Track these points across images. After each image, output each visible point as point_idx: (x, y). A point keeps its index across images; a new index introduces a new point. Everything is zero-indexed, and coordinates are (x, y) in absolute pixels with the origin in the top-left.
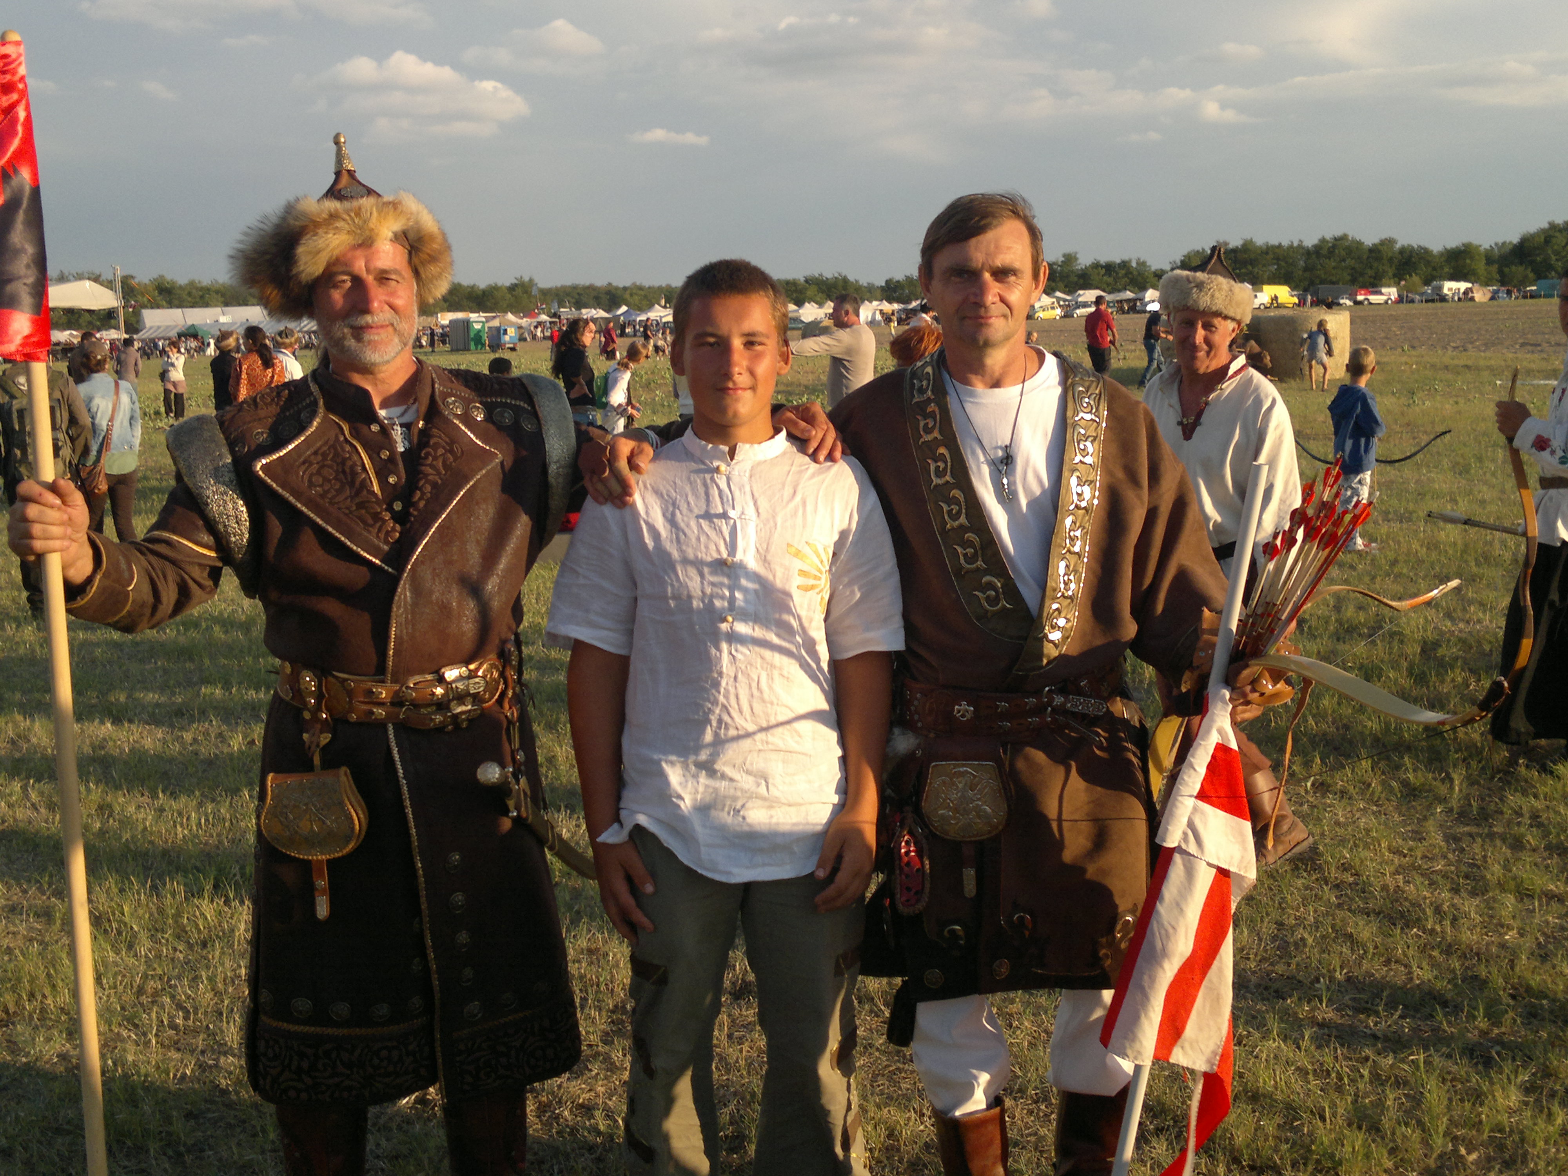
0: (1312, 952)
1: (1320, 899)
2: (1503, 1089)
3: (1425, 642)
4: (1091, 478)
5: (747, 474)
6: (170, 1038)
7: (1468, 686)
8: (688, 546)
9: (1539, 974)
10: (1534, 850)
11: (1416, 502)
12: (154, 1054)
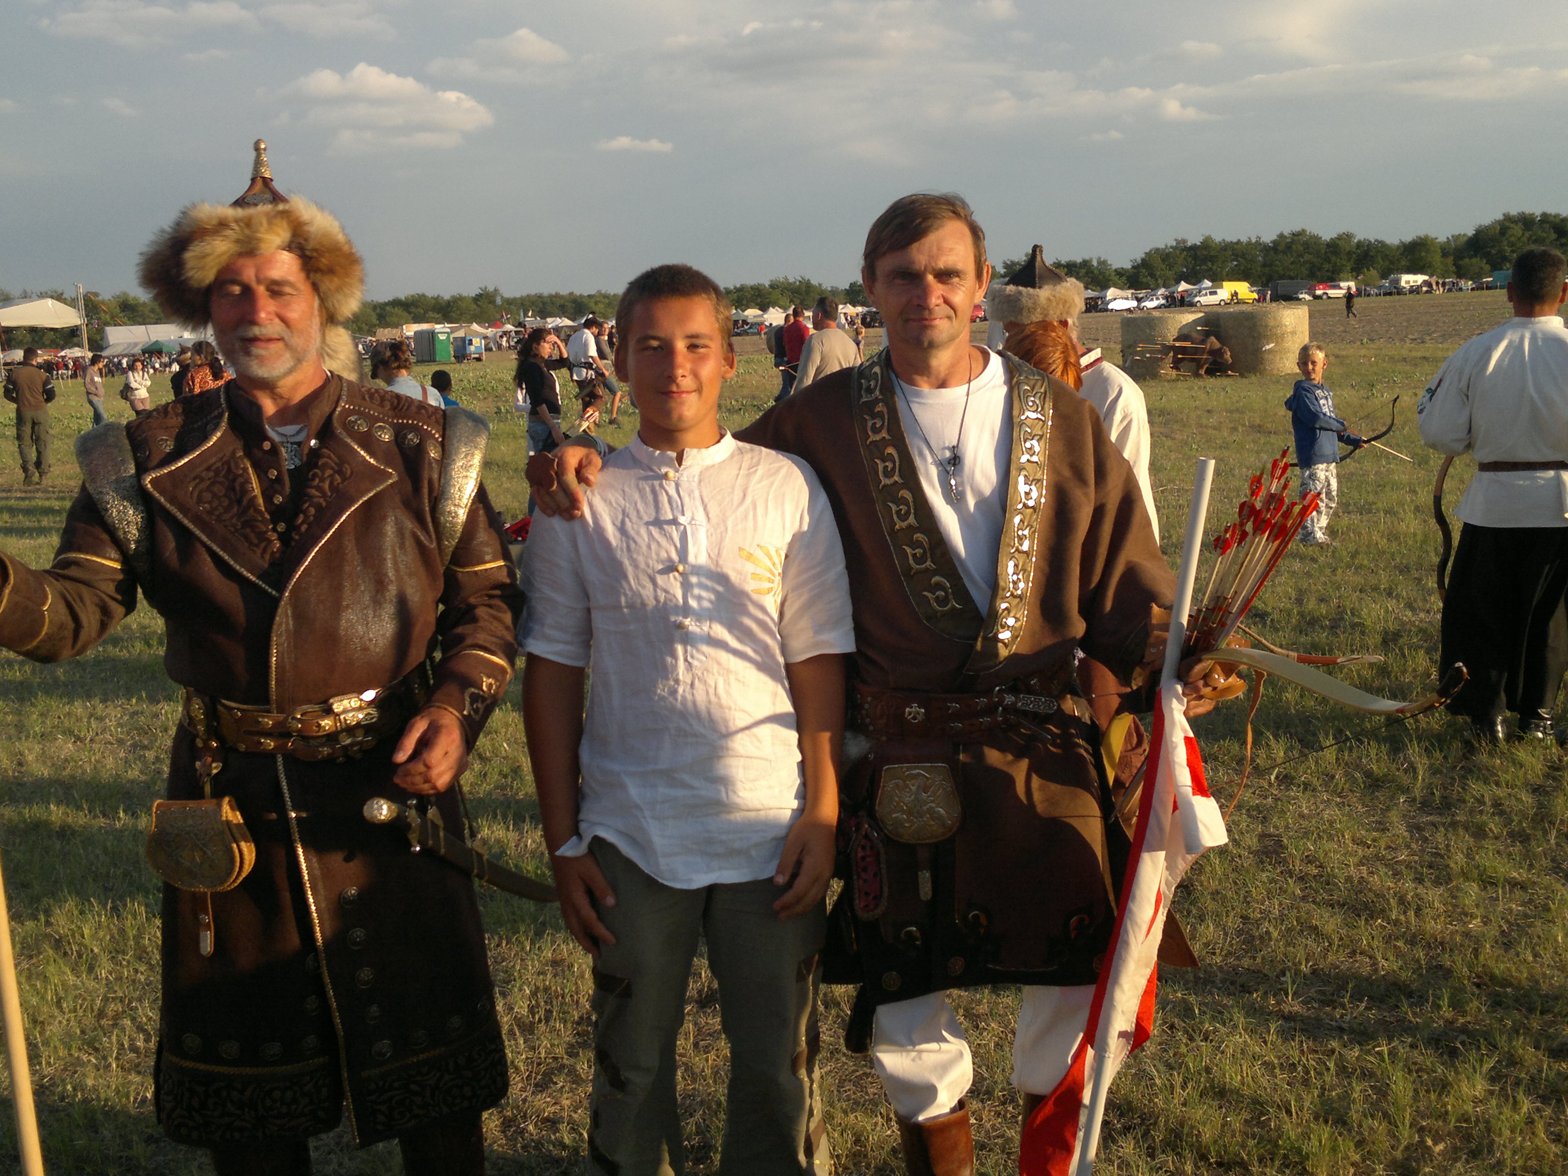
0: (1277, 946)
1: (1285, 892)
2: (1468, 1078)
3: (1386, 633)
4: (1038, 476)
5: (696, 479)
6: (130, 1061)
7: (1429, 676)
8: (638, 554)
9: (1503, 962)
10: (1497, 838)
11: (1376, 493)
12: (115, 1076)
